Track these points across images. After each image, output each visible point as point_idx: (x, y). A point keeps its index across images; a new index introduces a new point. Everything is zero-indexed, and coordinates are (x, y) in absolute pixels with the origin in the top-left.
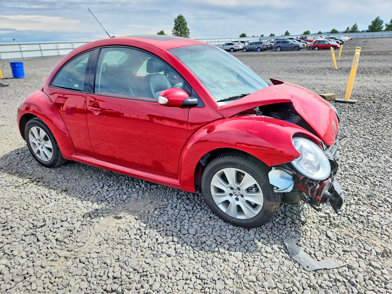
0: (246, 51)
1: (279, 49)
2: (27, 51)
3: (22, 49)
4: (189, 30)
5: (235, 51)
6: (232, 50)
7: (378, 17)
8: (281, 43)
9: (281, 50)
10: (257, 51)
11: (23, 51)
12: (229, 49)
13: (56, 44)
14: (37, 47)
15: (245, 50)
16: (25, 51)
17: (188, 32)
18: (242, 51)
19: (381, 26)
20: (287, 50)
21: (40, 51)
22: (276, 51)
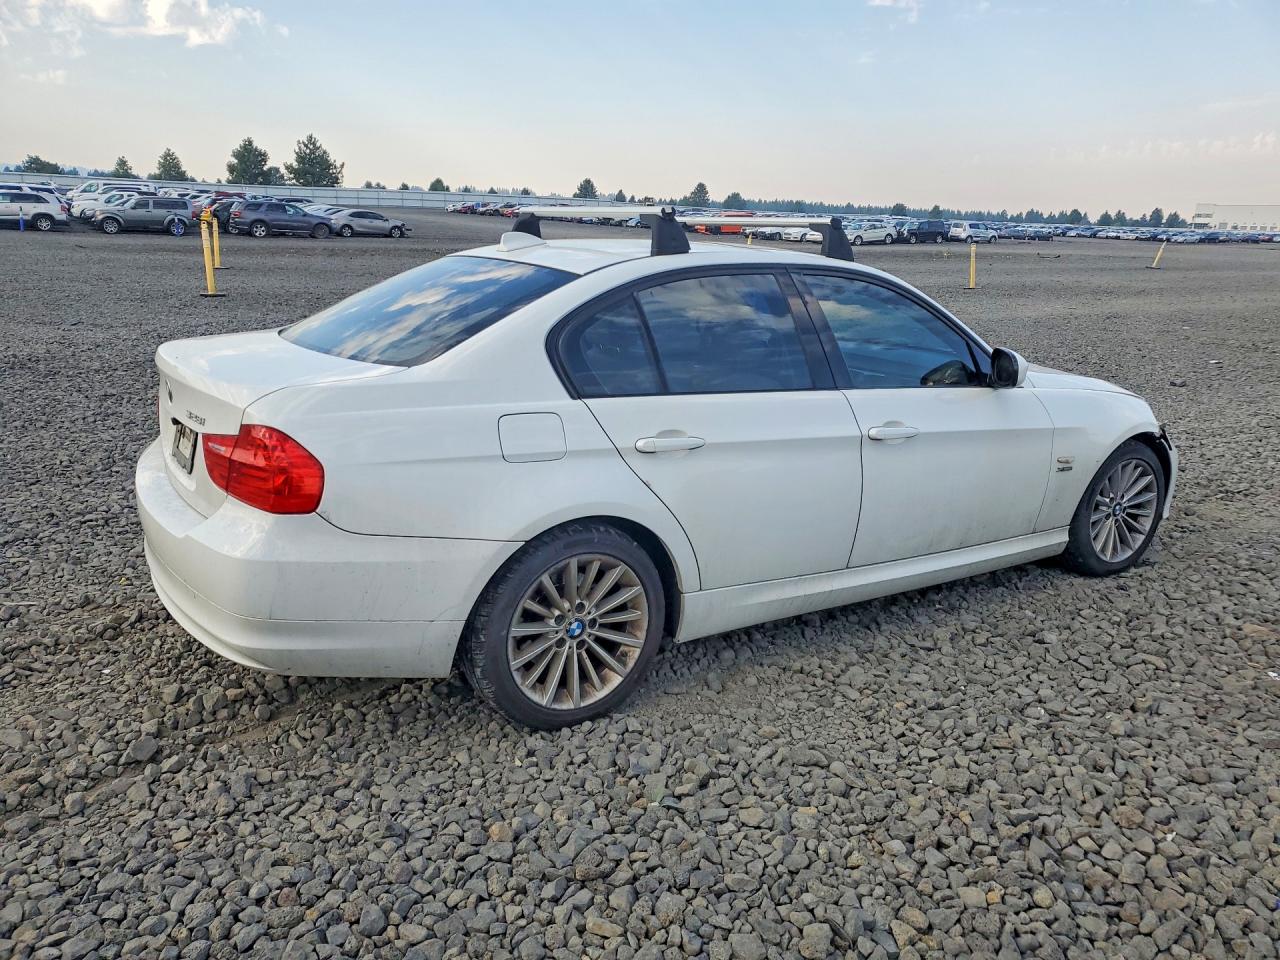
1: (260, 231)
7: (250, 143)
8: (263, 209)
9: (270, 235)
12: (28, 217)
15: (112, 227)
19: (265, 168)
22: (250, 234)
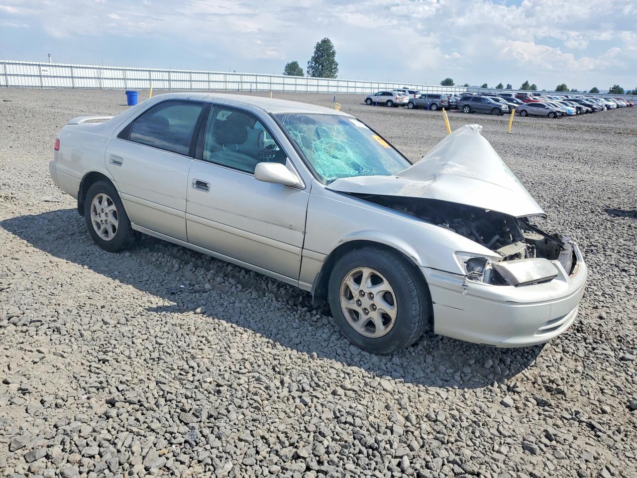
0: (412, 108)
1: (467, 110)
2: (51, 77)
3: (43, 73)
4: (337, 65)
5: (395, 105)
6: (389, 104)
8: (471, 99)
9: (471, 112)
10: (430, 109)
11: (44, 76)
12: (385, 101)
13: (98, 70)
14: (67, 72)
15: (411, 106)
16: (47, 76)
17: (336, 68)
18: (406, 107)
20: (480, 113)
21: (71, 79)
22: (462, 112)
